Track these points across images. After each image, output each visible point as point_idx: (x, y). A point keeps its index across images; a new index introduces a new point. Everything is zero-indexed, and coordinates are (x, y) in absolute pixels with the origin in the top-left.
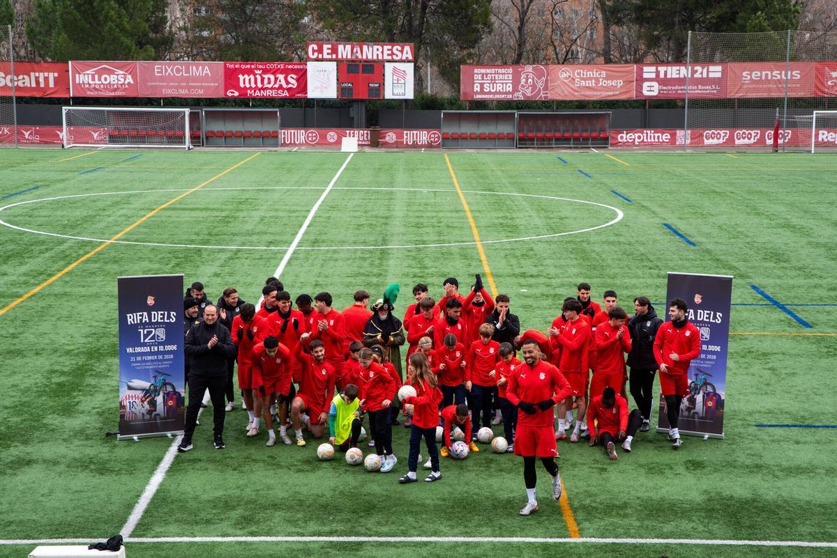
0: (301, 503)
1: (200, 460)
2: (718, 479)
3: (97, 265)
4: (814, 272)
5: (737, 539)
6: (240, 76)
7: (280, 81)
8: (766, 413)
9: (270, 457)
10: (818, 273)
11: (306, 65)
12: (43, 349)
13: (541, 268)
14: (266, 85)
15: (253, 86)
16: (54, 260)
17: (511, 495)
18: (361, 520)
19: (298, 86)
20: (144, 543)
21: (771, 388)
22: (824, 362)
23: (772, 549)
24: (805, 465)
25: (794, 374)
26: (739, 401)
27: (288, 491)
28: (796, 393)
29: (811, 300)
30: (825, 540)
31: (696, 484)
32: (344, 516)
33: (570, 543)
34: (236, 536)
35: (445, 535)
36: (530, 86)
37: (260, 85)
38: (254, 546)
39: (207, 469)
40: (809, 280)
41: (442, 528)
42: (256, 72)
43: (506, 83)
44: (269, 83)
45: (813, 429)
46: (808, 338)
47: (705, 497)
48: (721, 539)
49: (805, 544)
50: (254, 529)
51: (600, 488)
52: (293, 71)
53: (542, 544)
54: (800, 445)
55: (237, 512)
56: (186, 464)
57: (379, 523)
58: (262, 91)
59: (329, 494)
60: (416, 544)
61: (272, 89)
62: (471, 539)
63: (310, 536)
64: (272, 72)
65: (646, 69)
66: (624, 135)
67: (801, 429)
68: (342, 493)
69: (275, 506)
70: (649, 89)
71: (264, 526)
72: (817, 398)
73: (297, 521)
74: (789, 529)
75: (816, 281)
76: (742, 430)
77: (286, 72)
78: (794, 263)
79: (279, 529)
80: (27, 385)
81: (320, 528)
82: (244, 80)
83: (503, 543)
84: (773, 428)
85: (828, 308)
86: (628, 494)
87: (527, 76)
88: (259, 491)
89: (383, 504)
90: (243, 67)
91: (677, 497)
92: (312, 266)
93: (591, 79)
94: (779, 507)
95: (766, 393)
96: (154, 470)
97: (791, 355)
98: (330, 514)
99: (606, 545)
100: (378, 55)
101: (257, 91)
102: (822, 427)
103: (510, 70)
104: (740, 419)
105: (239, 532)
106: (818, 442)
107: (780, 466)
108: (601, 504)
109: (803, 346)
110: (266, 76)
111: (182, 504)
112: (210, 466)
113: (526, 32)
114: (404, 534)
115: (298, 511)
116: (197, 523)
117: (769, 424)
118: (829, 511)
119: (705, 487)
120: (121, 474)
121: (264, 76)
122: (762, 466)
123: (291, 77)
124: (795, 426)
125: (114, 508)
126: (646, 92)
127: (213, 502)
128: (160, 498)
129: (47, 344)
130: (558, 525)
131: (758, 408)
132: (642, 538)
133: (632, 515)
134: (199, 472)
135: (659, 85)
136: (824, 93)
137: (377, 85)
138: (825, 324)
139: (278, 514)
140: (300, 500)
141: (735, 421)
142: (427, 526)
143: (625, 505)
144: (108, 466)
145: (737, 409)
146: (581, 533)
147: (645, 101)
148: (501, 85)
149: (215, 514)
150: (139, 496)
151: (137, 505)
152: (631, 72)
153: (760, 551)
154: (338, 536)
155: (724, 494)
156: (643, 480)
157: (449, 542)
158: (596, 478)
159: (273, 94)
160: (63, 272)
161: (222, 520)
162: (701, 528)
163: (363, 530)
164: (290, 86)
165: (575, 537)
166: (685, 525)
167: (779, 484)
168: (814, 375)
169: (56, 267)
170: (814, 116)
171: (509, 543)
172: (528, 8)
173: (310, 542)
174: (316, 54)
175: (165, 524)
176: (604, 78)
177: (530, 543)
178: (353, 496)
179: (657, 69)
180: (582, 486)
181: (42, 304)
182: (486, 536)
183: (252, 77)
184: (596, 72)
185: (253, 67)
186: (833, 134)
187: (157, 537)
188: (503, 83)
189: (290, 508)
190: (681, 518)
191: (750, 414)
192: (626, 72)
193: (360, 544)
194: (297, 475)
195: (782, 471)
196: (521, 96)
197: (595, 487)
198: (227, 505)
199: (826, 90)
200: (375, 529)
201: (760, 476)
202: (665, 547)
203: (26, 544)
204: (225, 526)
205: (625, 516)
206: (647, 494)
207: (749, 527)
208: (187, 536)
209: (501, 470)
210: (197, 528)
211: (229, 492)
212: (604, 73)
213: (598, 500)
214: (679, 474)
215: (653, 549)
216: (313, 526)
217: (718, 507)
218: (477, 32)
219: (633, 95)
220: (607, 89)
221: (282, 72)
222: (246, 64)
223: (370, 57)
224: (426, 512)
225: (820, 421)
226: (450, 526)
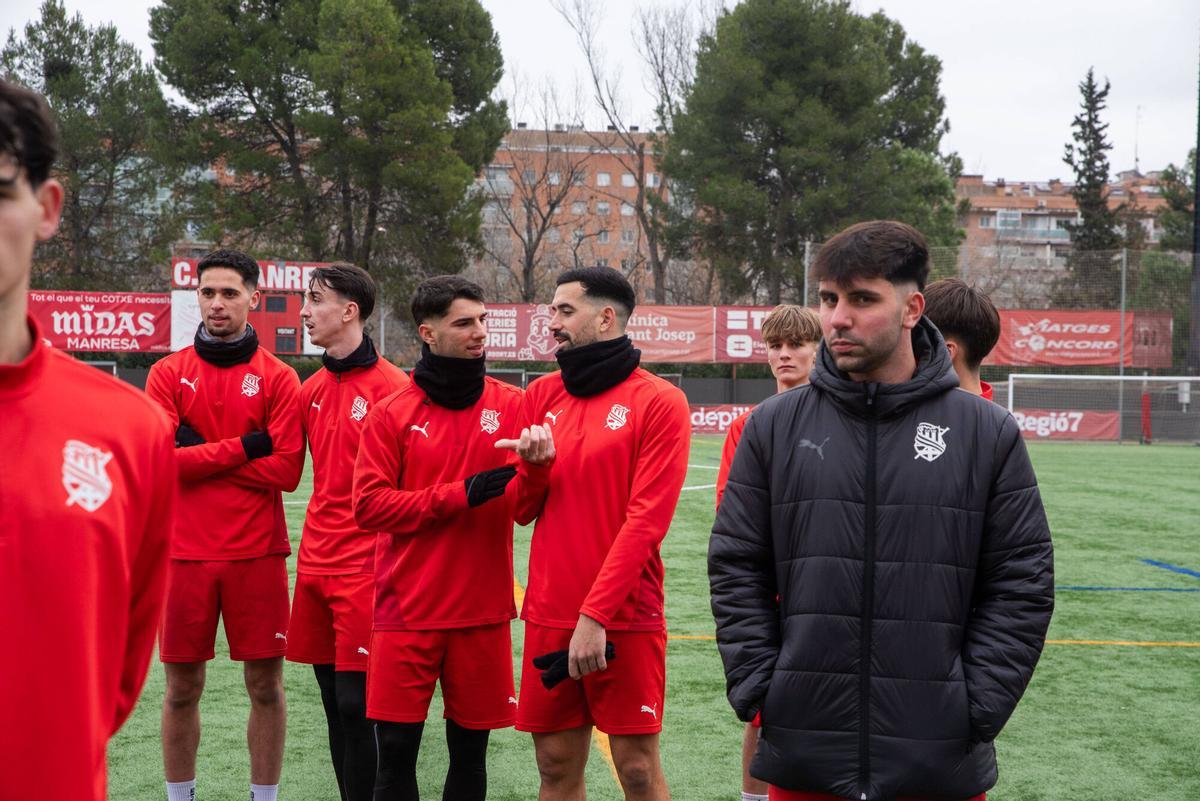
6: (55, 315)
7: (125, 324)
11: (170, 297)
14: (100, 330)
15: (78, 331)
19: (155, 334)
36: (546, 338)
37: (89, 331)
42: (86, 308)
43: (507, 333)
44: (106, 326)
52: (148, 308)
58: (93, 340)
61: (110, 336)
64: (112, 307)
65: (732, 314)
70: (737, 346)
77: (136, 309)
82: (62, 321)
87: (541, 321)
90: (61, 299)
93: (643, 328)
100: (293, 282)
101: (85, 340)
103: (513, 312)
110: (100, 316)
113: (535, 277)
121: (96, 315)
123: (145, 318)
126: (732, 352)
135: (754, 339)
136: (1010, 358)
137: (291, 331)
147: (732, 365)
148: (498, 336)
152: (708, 319)
159: (112, 345)
164: (142, 332)
170: (1011, 383)
174: (187, 278)
176: (664, 328)
179: (749, 315)
183: (76, 316)
184: (653, 317)
185: (78, 299)
186: (1034, 420)
188: (500, 333)
192: (700, 318)
196: (531, 354)
199: (1013, 355)
212: (665, 320)
218: (460, 252)
219: (712, 356)
220: (671, 345)
221: (128, 308)
222: (66, 295)
223: (279, 286)
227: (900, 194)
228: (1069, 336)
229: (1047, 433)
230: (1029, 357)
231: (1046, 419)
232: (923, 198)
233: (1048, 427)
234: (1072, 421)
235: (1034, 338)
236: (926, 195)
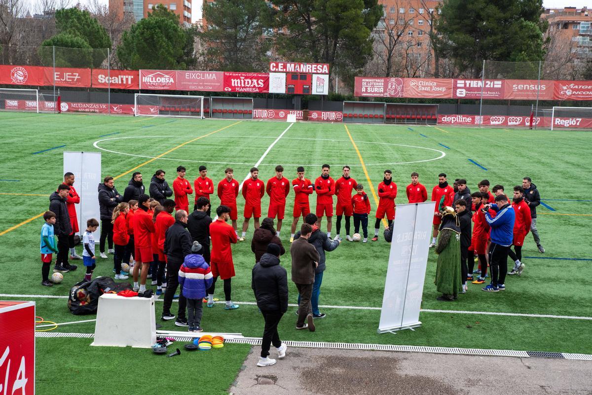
3: (148, 169)
4: (555, 184)
5: (514, 313)
6: (232, 80)
7: (254, 83)
8: (529, 251)
10: (558, 185)
11: (269, 74)
13: (399, 178)
14: (247, 85)
15: (239, 85)
16: (125, 165)
17: (381, 287)
18: (292, 295)
19: (264, 86)
22: (563, 228)
23: (535, 319)
24: (554, 278)
25: (545, 233)
28: (547, 242)
29: (554, 198)
30: (566, 315)
35: (341, 305)
36: (393, 89)
37: (243, 85)
40: (552, 188)
41: (340, 301)
42: (242, 78)
43: (380, 88)
44: (248, 84)
45: (558, 260)
46: (553, 216)
48: (505, 312)
49: (555, 316)
52: (261, 78)
54: (550, 268)
58: (244, 89)
61: (249, 87)
62: (357, 308)
64: (250, 78)
65: (459, 82)
66: (446, 118)
67: (550, 260)
70: (460, 93)
72: (559, 245)
74: (544, 309)
75: (557, 189)
77: (258, 78)
78: (544, 180)
79: (245, 298)
82: (234, 82)
83: (376, 310)
84: (534, 259)
85: (564, 202)
87: (392, 83)
90: (234, 75)
91: (478, 291)
93: (428, 86)
94: (538, 297)
95: (530, 242)
97: (543, 224)
99: (437, 313)
100: (309, 70)
101: (241, 88)
102: (563, 259)
103: (383, 80)
106: (561, 266)
107: (539, 277)
108: (434, 293)
109: (550, 220)
110: (246, 80)
113: (392, 62)
117: (532, 256)
118: (569, 300)
121: (245, 80)
122: (528, 277)
123: (261, 81)
124: (547, 258)
126: (458, 95)
132: (458, 310)
135: (466, 91)
136: (559, 98)
137: (308, 87)
138: (563, 209)
139: (244, 291)
142: (331, 300)
146: (422, 307)
147: (458, 100)
152: (451, 83)
153: (528, 319)
157: (344, 309)
158: (430, 280)
159: (250, 90)
160: (130, 171)
162: (493, 307)
164: (260, 86)
166: (483, 305)
167: (539, 286)
168: (557, 233)
169: (126, 168)
170: (553, 109)
172: (393, 48)
174: (275, 69)
176: (435, 86)
179: (465, 82)
182: (366, 306)
183: (239, 80)
184: (431, 82)
185: (239, 75)
186: (564, 121)
188: (378, 88)
190: (481, 301)
192: (448, 83)
195: (540, 280)
196: (388, 95)
197: (430, 284)
199: (560, 97)
201: (527, 282)
202: (472, 315)
207: (521, 307)
209: (375, 274)
212: (435, 83)
215: (464, 316)
218: (365, 59)
219: (451, 96)
220: (437, 92)
221: (255, 78)
222: (236, 73)
223: (304, 71)
224: (331, 293)
225: (562, 256)
226: (344, 301)
227: (522, 38)
228: (581, 90)
229: (568, 125)
230: (566, 97)
231: (568, 121)
232: (530, 39)
233: (569, 123)
234: (577, 121)
235: (568, 90)
236: (532, 38)
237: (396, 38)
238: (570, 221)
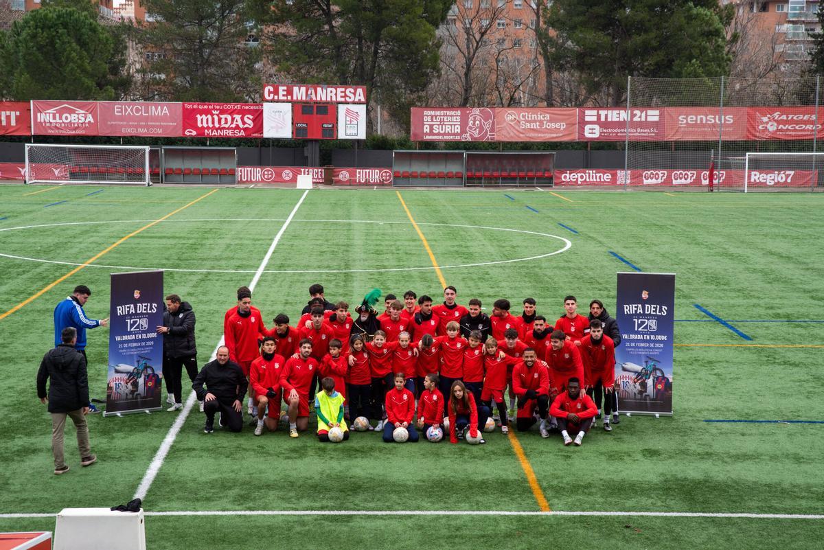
0: (292, 484)
1: (194, 449)
2: (672, 464)
4: (752, 293)
5: (692, 512)
6: (198, 116)
7: (237, 121)
8: (713, 410)
9: (259, 447)
10: (756, 294)
11: (262, 106)
12: (33, 357)
13: (497, 289)
14: (223, 125)
15: (211, 125)
16: (32, 280)
17: (485, 478)
18: (348, 497)
19: (254, 126)
20: (151, 516)
21: (717, 390)
22: (765, 369)
23: (724, 520)
24: (751, 453)
25: (737, 378)
26: (688, 401)
27: (279, 474)
28: (741, 394)
29: (751, 317)
30: (771, 513)
31: (653, 469)
32: (332, 494)
33: (541, 516)
34: (236, 510)
35: (427, 510)
36: (477, 128)
37: (217, 125)
38: (253, 519)
39: (201, 457)
40: (747, 300)
41: (424, 504)
42: (214, 112)
43: (455, 125)
44: (226, 123)
45: (757, 424)
46: (749, 349)
47: (662, 479)
48: (678, 512)
49: (754, 516)
50: (251, 504)
51: (566, 471)
52: (249, 112)
53: (516, 516)
54: (745, 437)
55: (234, 491)
56: (182, 452)
57: (366, 500)
58: (219, 131)
59: (317, 477)
60: (401, 517)
61: (229, 128)
62: (451, 513)
63: (304, 510)
64: (230, 111)
65: (587, 112)
66: (568, 175)
67: (746, 424)
68: (328, 476)
69: (269, 487)
70: (590, 131)
71: (259, 503)
72: (759, 399)
73: (289, 498)
74: (738, 504)
75: (755, 301)
76: (693, 425)
77: (243, 113)
78: (733, 286)
79: (274, 505)
80: (23, 387)
81: (312, 504)
82: (202, 120)
83: (481, 516)
84: (721, 423)
85: (766, 324)
86: (591, 476)
87: (475, 118)
88: (253, 474)
89: (368, 485)
90: (201, 107)
91: (636, 479)
92: (281, 287)
93: (535, 121)
94: (728, 486)
95: (713, 394)
96: (152, 458)
97: (734, 363)
98: (320, 492)
99: (575, 517)
100: (331, 97)
101: (215, 131)
102: (765, 422)
103: (459, 113)
104: (690, 416)
105: (237, 507)
106: (762, 434)
107: (729, 453)
108: (568, 484)
109: (745, 355)
110: (223, 117)
111: (182, 485)
112: (205, 454)
113: (472, 77)
114: (389, 508)
115: (290, 490)
116: (198, 500)
117: (717, 419)
118: (774, 489)
119: (661, 471)
120: (122, 461)
121: (221, 116)
122: (711, 454)
123: (248, 118)
124: (741, 421)
125: (119, 488)
126: (588, 135)
127: (210, 483)
128: (161, 481)
129: (36, 353)
130: (530, 501)
131: (706, 407)
132: (607, 511)
133: (596, 494)
134: (195, 459)
135: (600, 127)
136: (755, 136)
137: (330, 126)
138: (765, 337)
139: (271, 493)
140: (291, 482)
141: (685, 417)
142: (410, 502)
143: (589, 485)
144: (108, 454)
145: (687, 407)
146: (551, 507)
147: (587, 143)
148: (450, 126)
149: (213, 493)
150: (141, 478)
151: (140, 485)
152: (574, 115)
153: (713, 521)
154: (330, 510)
155: (679, 476)
156: (604, 465)
157: (431, 515)
158: (561, 464)
159: (230, 133)
160: (43, 291)
161: (220, 497)
162: (659, 503)
163: (352, 506)
164: (246, 126)
165: (545, 510)
166: (645, 501)
167: (729, 468)
168: (756, 379)
169: (35, 287)
170: (747, 157)
171: (486, 516)
172: (474, 55)
173: (304, 515)
174: (272, 95)
175: (169, 501)
176: (548, 121)
177: (505, 515)
178: (339, 478)
179: (598, 113)
180: (549, 470)
181: (26, 318)
182: (465, 510)
183: (209, 116)
184: (541, 114)
185: (210, 107)
186: (765, 175)
187: (162, 511)
188: (451, 125)
189: (282, 488)
190: (642, 495)
191: (699, 412)
192: (569, 115)
193: (351, 517)
194: (286, 461)
195: (730, 457)
196: (469, 137)
197: (562, 471)
198: (224, 486)
199: (757, 134)
200: (362, 505)
201: (710, 462)
202: (628, 518)
203: (41, 517)
204: (224, 502)
205: (590, 494)
206: (609, 476)
207: (703, 502)
208: (190, 510)
209: (474, 457)
210: (198, 504)
211: (224, 475)
212: (548, 116)
213: (565, 481)
214: (637, 460)
215: (616, 520)
216: (304, 502)
217: (674, 486)
218: (427, 75)
219: (576, 137)
220: (551, 131)
221: (239, 112)
222: (204, 105)
223: (324, 99)
224: (408, 491)
225: (763, 417)
226: (431, 502)
227: (691, 36)
228: (792, 122)
229: (773, 183)
230: (767, 135)
231: (772, 175)
232: (705, 38)
233: (773, 180)
234: (787, 176)
235: (770, 123)
236: (707, 36)
237: (478, 36)
238: (777, 357)
